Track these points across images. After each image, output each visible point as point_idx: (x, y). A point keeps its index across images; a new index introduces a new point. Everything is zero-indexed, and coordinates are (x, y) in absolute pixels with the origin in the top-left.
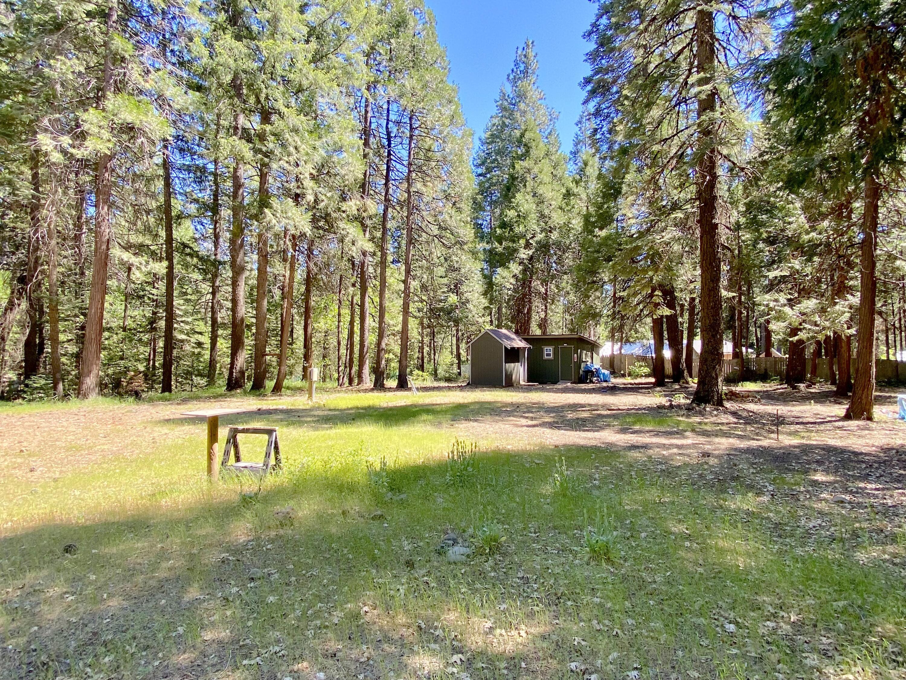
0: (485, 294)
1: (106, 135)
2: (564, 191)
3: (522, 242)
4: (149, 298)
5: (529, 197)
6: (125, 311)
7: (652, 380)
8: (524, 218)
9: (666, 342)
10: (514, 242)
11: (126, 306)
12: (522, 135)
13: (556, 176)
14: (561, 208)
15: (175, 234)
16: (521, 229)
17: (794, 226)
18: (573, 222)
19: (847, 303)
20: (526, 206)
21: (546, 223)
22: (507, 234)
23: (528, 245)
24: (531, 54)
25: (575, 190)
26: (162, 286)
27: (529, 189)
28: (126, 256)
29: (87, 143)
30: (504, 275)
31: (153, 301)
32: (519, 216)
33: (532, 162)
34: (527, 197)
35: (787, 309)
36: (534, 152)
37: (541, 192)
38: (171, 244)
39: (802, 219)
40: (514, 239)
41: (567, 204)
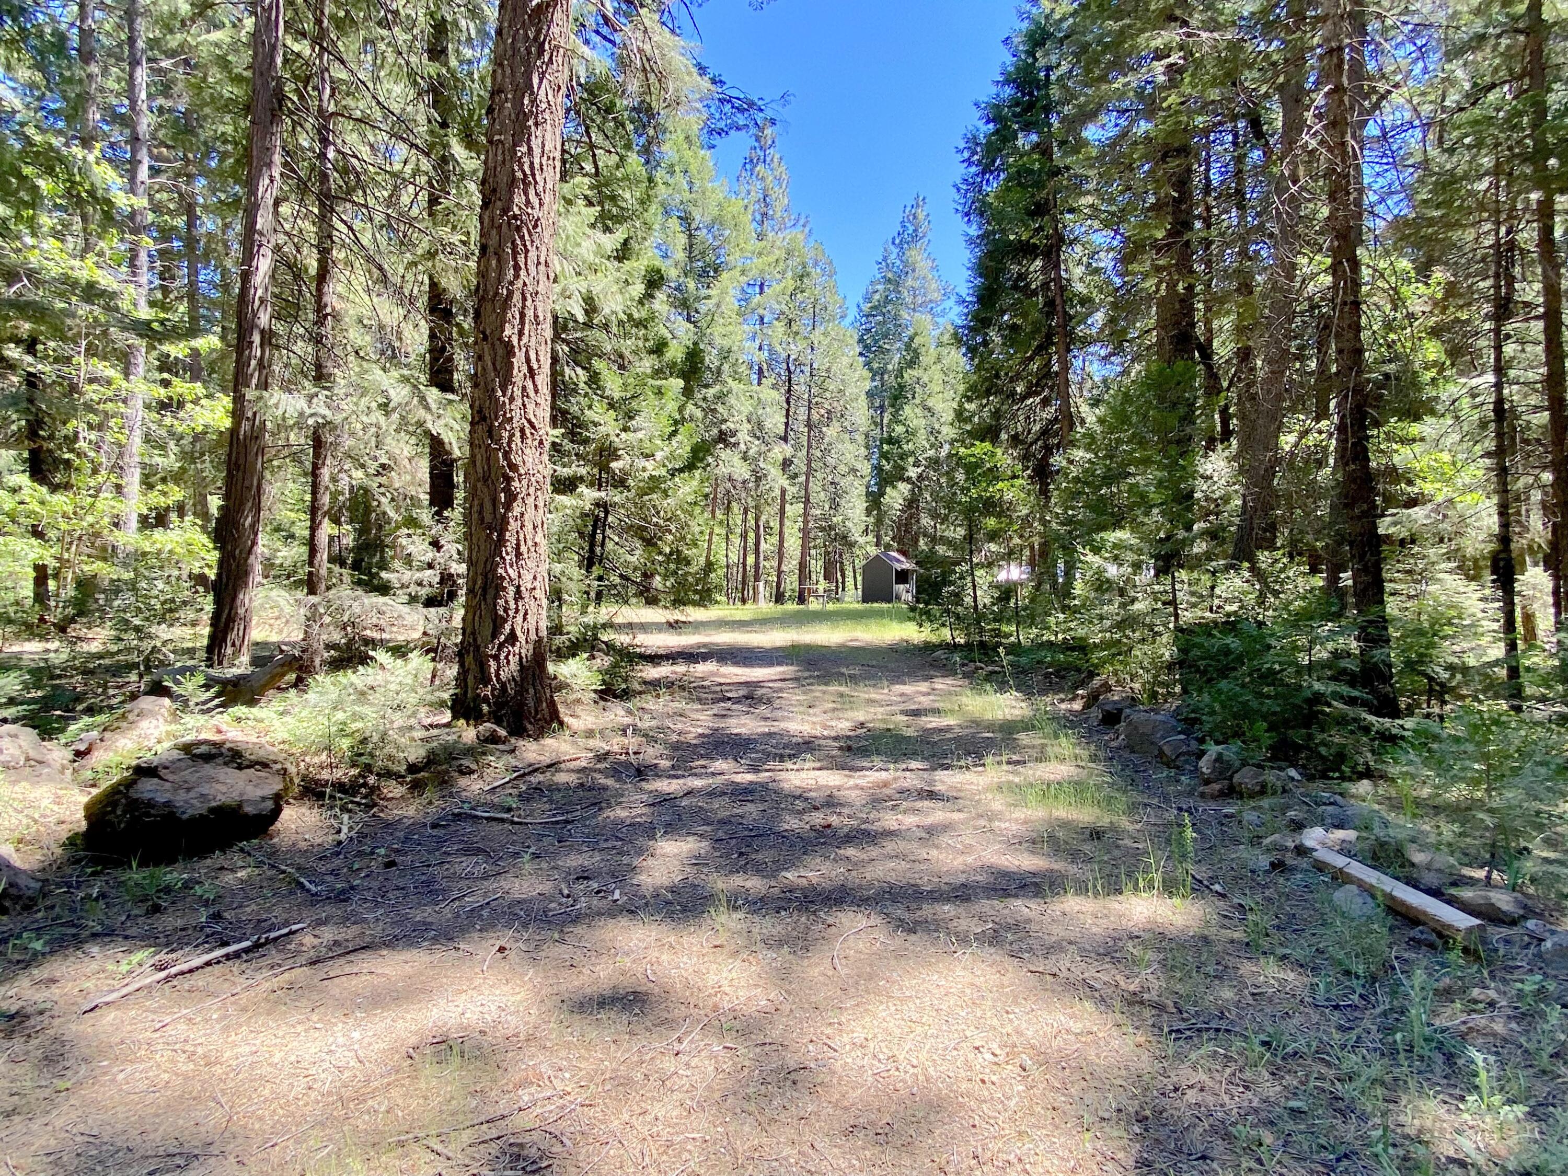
3: (911, 460)
8: (913, 434)
10: (902, 459)
12: (911, 339)
16: (910, 445)
21: (936, 438)
22: (895, 451)
23: (917, 464)
24: (921, 216)
27: (918, 401)
30: (893, 495)
32: (907, 431)
33: (921, 371)
34: (916, 410)
36: (923, 359)
37: (931, 404)
40: (904, 456)
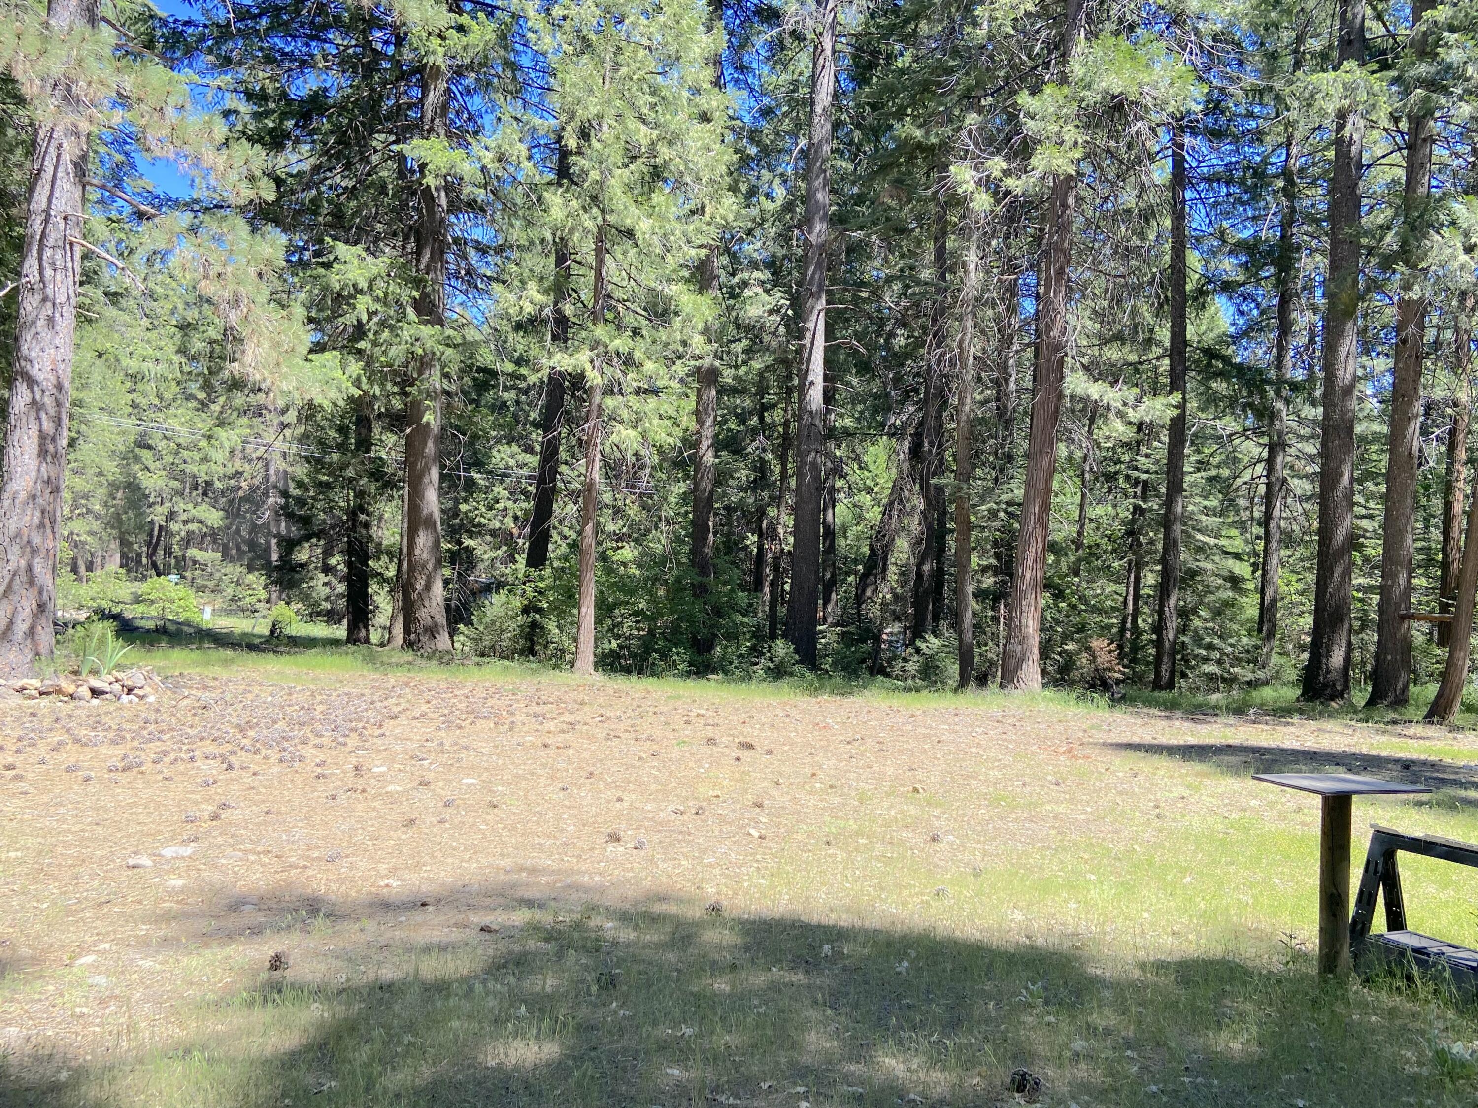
1: (1070, 134)
4: (1128, 477)
6: (1082, 506)
11: (1083, 496)
15: (1191, 332)
26: (1160, 447)
28: (1095, 390)
29: (1034, 161)
31: (1136, 482)
38: (1182, 353)
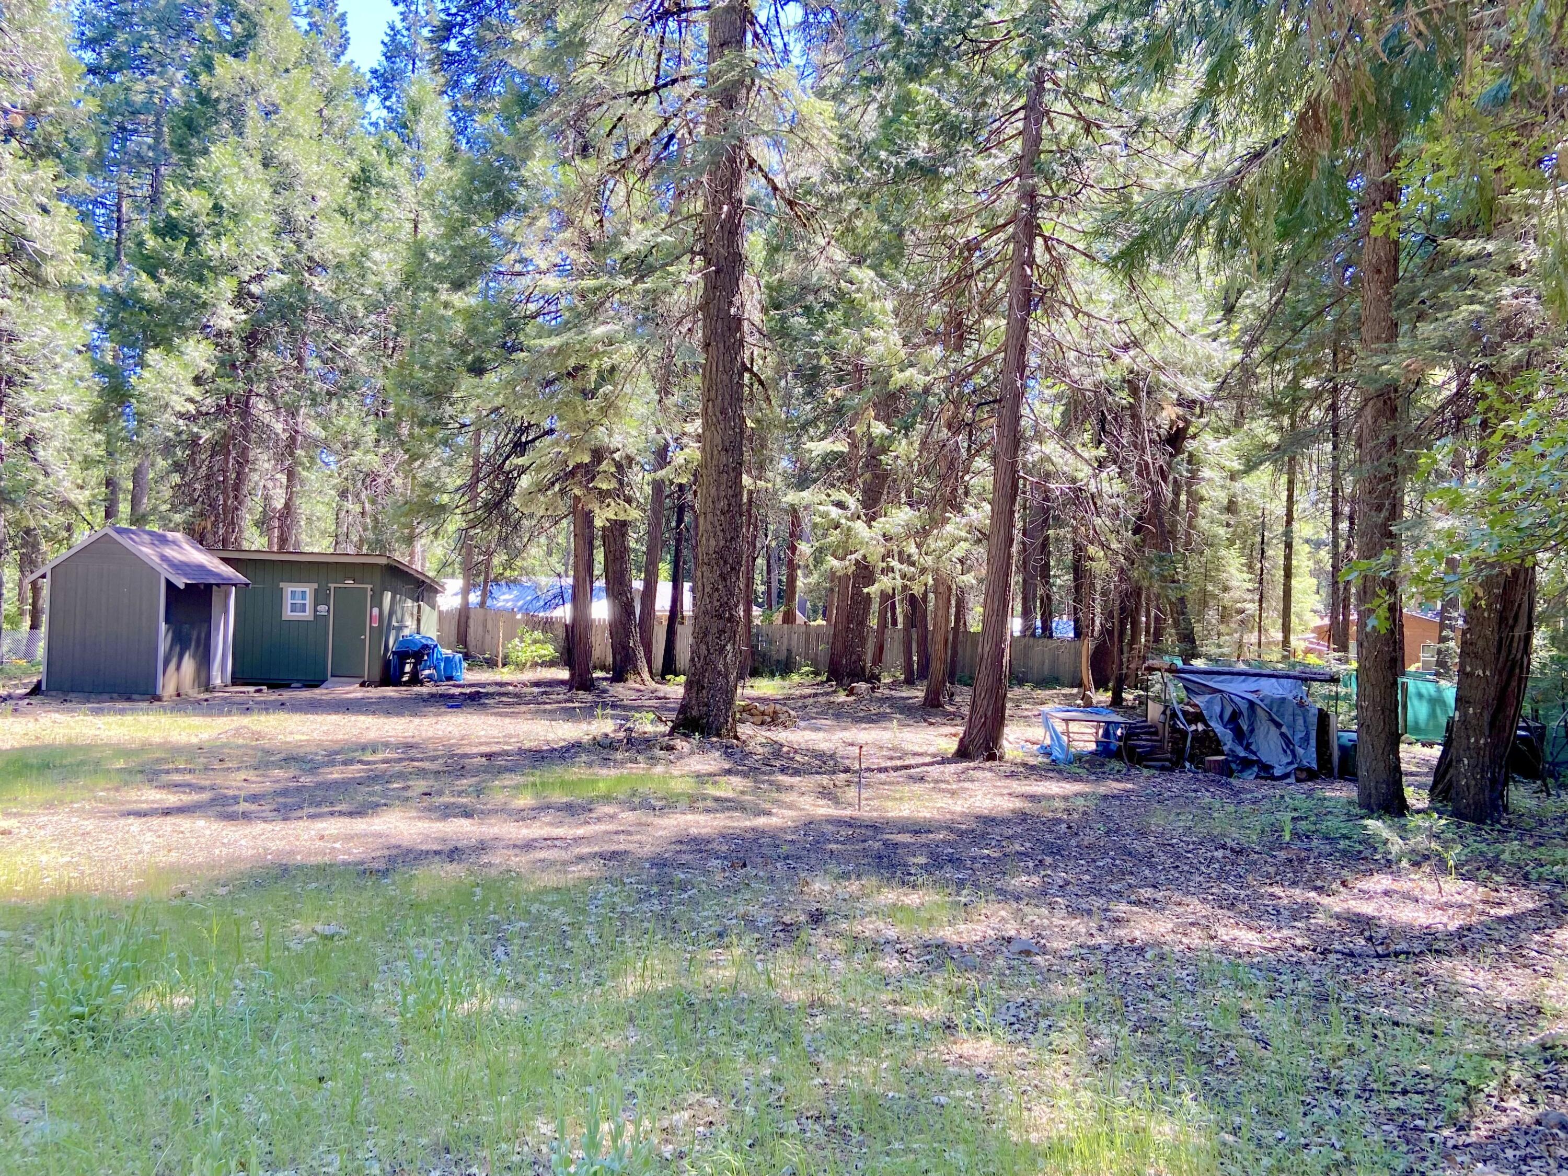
0: (99, 418)
2: (353, 166)
3: (226, 284)
5: (253, 165)
7: (564, 674)
8: (234, 217)
9: (600, 583)
10: (201, 280)
13: (330, 123)
14: (343, 212)
16: (225, 246)
17: (880, 348)
18: (376, 255)
19: (964, 521)
20: (241, 187)
21: (299, 245)
22: (178, 255)
23: (242, 297)
25: (387, 174)
27: (251, 142)
30: (169, 372)
32: (217, 209)
33: (264, 69)
34: (246, 161)
35: (860, 526)
36: (267, 41)
37: (287, 156)
39: (895, 338)
40: (201, 272)
41: (361, 204)
